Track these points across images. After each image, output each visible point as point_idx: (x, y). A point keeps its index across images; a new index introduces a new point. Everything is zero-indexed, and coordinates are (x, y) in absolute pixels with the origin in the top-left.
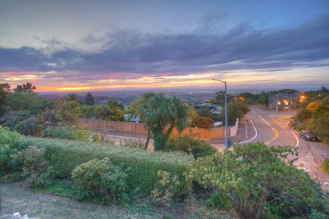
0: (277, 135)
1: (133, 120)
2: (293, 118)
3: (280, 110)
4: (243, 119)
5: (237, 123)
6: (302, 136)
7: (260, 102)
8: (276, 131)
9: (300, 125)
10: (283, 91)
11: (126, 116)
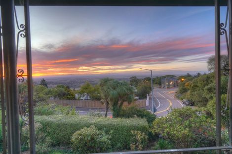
0: (171, 103)
1: (81, 98)
2: (176, 93)
3: (168, 88)
4: (150, 94)
5: (148, 97)
6: (184, 103)
7: (156, 84)
8: (170, 101)
9: (181, 97)
10: (168, 76)
11: (77, 96)
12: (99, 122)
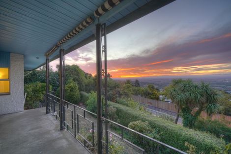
1: (166, 100)
11: (161, 97)
12: (155, 121)
